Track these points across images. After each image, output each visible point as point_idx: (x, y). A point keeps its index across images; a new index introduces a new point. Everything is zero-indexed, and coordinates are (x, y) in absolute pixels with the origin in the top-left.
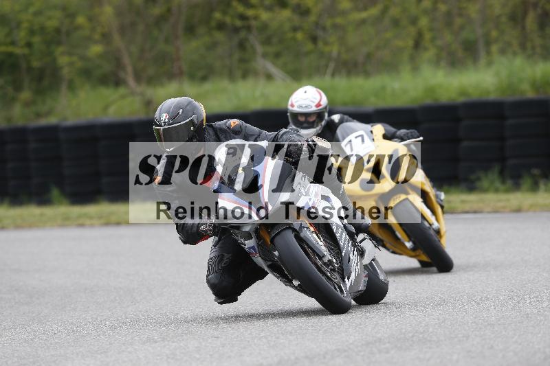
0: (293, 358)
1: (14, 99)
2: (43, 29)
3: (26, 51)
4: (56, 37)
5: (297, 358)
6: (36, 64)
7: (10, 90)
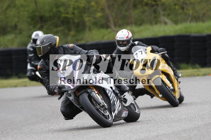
0: (177, 131)
1: (68, 35)
2: (78, 7)
3: (72, 16)
4: (84, 10)
5: (179, 131)
6: (76, 21)
7: (67, 31)
